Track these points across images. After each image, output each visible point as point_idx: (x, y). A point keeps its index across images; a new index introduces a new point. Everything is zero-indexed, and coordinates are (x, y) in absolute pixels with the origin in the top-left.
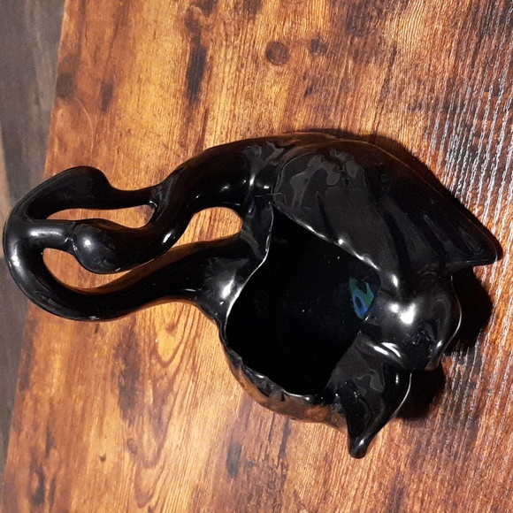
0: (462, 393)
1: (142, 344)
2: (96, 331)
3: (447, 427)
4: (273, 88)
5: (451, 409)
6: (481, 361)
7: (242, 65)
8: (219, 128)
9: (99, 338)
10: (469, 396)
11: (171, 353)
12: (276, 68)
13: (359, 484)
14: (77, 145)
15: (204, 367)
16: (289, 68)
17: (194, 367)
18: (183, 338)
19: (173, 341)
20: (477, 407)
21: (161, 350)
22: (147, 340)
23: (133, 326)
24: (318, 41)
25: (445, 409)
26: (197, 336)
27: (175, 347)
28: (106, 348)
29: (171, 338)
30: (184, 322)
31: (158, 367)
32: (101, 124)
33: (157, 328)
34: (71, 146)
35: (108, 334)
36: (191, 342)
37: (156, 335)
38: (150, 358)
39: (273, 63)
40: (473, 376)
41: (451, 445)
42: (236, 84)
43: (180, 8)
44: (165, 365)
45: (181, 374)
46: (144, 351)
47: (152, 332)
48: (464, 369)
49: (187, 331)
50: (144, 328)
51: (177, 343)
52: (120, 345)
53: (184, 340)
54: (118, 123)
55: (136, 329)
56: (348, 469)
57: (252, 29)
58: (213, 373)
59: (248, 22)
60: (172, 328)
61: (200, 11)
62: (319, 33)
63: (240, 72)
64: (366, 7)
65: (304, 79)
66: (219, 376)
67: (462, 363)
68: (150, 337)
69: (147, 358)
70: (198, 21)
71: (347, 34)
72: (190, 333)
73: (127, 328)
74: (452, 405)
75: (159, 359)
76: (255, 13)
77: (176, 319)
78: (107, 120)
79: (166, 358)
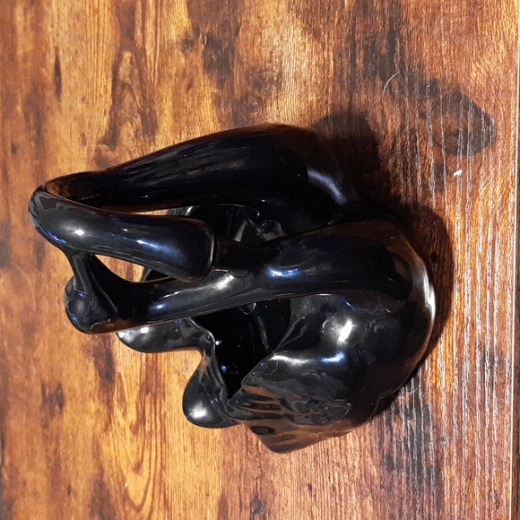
0: (419, 449)
1: (113, 493)
2: (69, 494)
3: (414, 490)
5: (414, 470)
6: (428, 410)
9: (73, 500)
10: (427, 450)
11: (142, 494)
14: (22, 308)
15: (175, 500)
17: (166, 503)
18: (150, 473)
19: (142, 481)
20: (437, 461)
21: (132, 494)
22: (117, 487)
23: (102, 477)
25: (408, 473)
26: (163, 467)
27: (144, 486)
28: (81, 509)
29: (140, 478)
30: (148, 457)
31: (133, 512)
32: (39, 281)
33: (125, 471)
34: (16, 310)
35: (80, 493)
36: (158, 477)
37: (124, 480)
38: (124, 506)
40: (424, 428)
41: (422, 509)
43: (89, 150)
44: (139, 509)
45: (155, 514)
46: (117, 499)
47: (120, 478)
48: (414, 424)
49: (153, 465)
50: (112, 475)
51: (146, 482)
52: (93, 499)
53: (152, 477)
54: (54, 275)
55: (105, 479)
58: (184, 503)
59: (150, 145)
60: (138, 468)
61: (107, 148)
64: (247, 101)
66: (191, 503)
67: (411, 418)
68: (120, 484)
69: (121, 507)
70: (106, 157)
72: (155, 468)
73: (97, 481)
74: (413, 465)
75: (132, 505)
76: (154, 134)
77: (140, 457)
78: (44, 275)
79: (138, 502)
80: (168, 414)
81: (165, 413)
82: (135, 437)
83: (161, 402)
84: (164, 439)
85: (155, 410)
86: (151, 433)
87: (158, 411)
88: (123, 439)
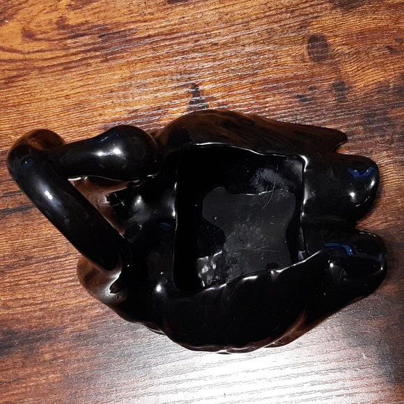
4: (289, 58)
7: (292, 12)
8: (229, 9)
12: (306, 54)
13: (29, 298)
15: (17, 91)
16: (312, 67)
17: (11, 79)
18: (29, 53)
19: (17, 43)
24: (345, 89)
26: (41, 70)
27: (14, 47)
29: (19, 40)
30: (43, 47)
33: (18, 17)
36: (30, 64)
37: (11, 17)
39: (308, 47)
42: (274, 12)
47: (10, 11)
49: (38, 55)
51: (20, 48)
53: (27, 56)
56: (34, 282)
57: (326, 9)
58: (20, 104)
60: (28, 35)
62: (351, 87)
63: (286, 12)
65: (311, 89)
66: (22, 114)
68: (4, 11)
71: (362, 117)
72: (37, 60)
76: (341, 6)
77: (39, 37)
80: (90, 69)
81: (90, 65)
82: (55, 26)
83: (97, 57)
84: (67, 67)
85: (89, 51)
86: (66, 48)
87: (89, 55)
88: (48, 9)
